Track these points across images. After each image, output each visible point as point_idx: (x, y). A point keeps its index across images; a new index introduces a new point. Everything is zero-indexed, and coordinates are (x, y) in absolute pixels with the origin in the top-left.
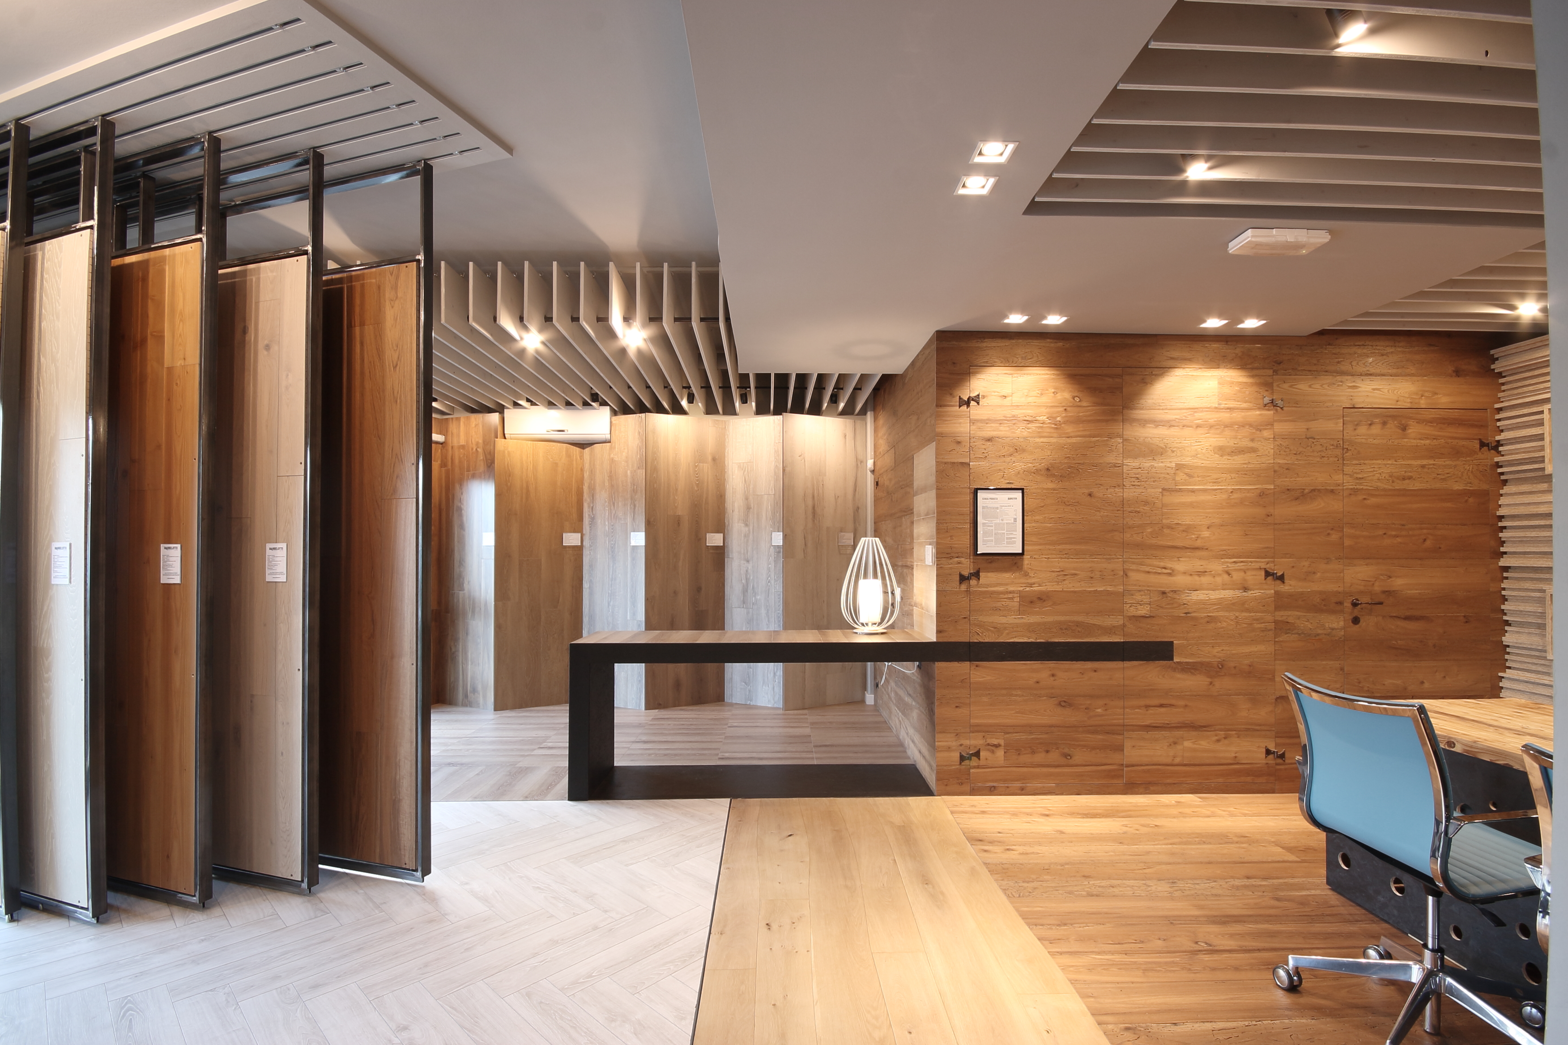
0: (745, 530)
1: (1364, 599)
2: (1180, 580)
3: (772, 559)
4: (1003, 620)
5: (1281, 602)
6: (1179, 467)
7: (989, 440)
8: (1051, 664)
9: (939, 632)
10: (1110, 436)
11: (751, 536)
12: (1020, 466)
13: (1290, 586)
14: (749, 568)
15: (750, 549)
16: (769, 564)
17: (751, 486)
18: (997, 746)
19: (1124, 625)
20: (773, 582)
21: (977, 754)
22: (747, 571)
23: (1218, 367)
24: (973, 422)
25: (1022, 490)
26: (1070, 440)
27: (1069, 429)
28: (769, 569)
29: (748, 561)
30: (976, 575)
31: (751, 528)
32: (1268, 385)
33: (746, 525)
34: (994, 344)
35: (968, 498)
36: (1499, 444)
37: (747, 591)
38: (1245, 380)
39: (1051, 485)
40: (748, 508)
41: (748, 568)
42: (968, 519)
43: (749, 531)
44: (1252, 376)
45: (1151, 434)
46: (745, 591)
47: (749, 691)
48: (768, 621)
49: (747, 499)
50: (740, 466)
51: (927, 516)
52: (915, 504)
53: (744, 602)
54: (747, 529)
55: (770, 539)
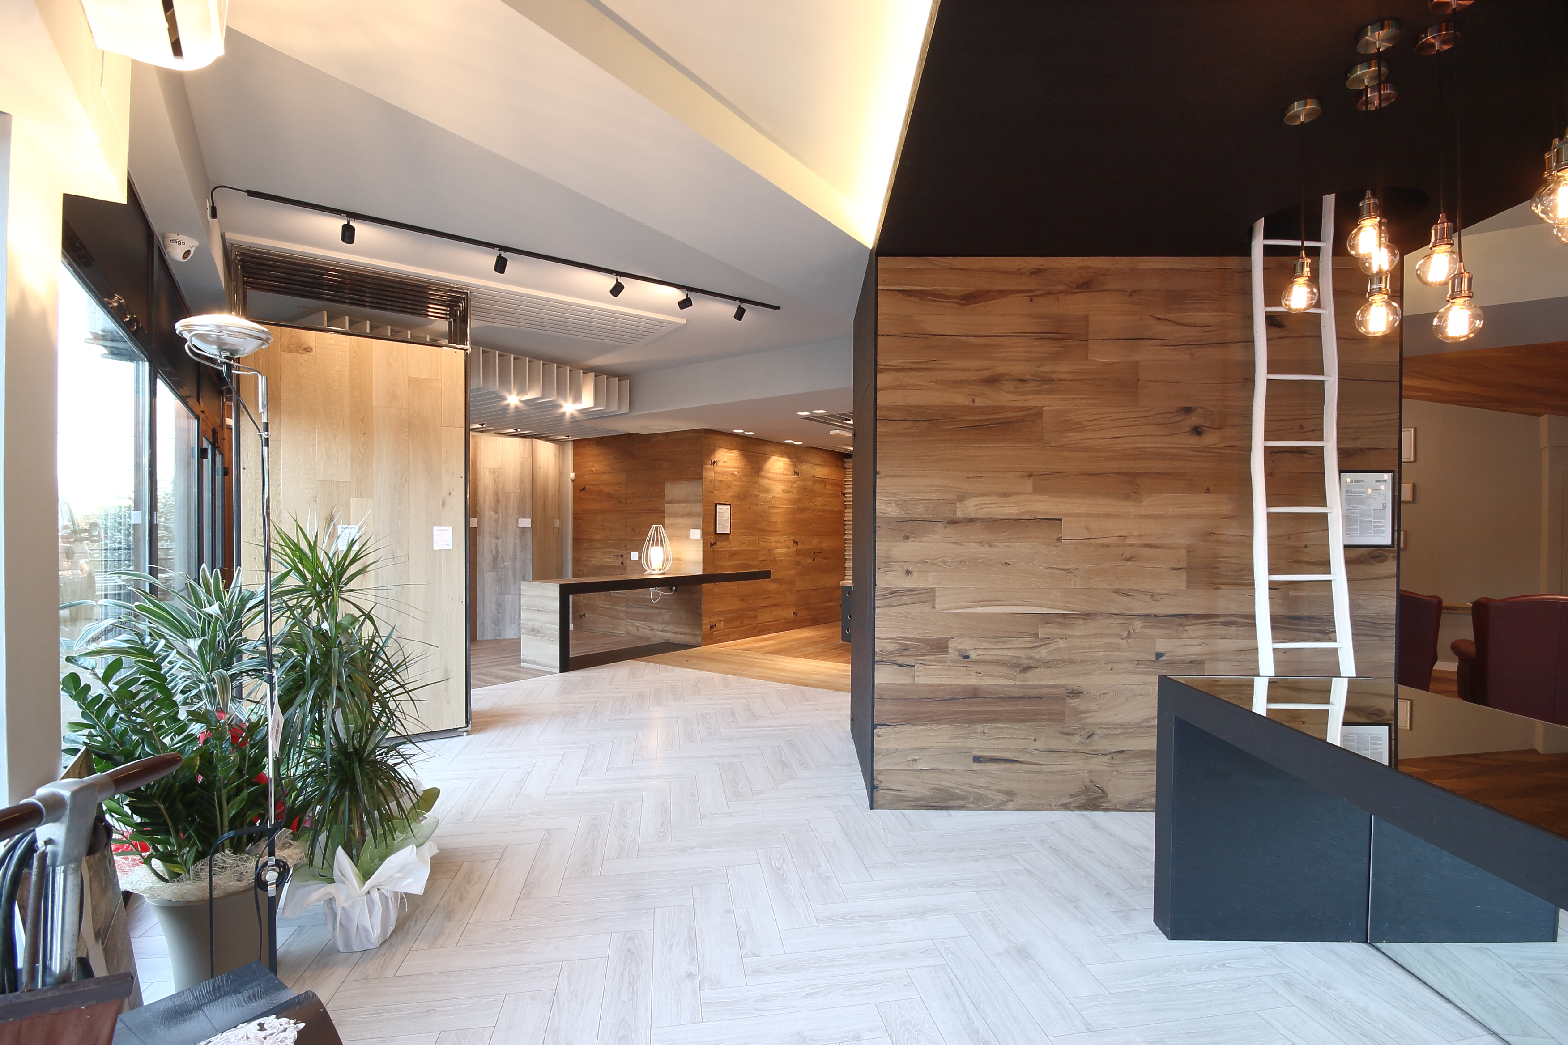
0: (495, 516)
1: (816, 552)
2: (773, 544)
3: (518, 537)
4: (724, 564)
5: (798, 553)
6: (773, 497)
7: (720, 481)
8: (738, 582)
9: (704, 570)
10: (755, 483)
11: (500, 521)
12: (729, 494)
13: (800, 547)
14: (499, 543)
15: (499, 529)
16: (515, 540)
17: (500, 486)
18: (721, 620)
19: (758, 564)
20: (518, 553)
21: (715, 625)
22: (497, 545)
23: (783, 457)
24: (715, 473)
25: (730, 505)
26: (744, 484)
27: (744, 479)
28: (515, 544)
29: (498, 538)
30: (715, 543)
31: (500, 515)
32: (795, 466)
33: (496, 513)
34: (722, 438)
35: (713, 508)
36: (845, 493)
37: (497, 560)
38: (789, 463)
39: (738, 503)
40: (498, 501)
42: (713, 517)
43: (499, 517)
44: (792, 462)
45: (765, 482)
46: (495, 559)
47: (499, 630)
48: (515, 579)
49: (497, 494)
50: (490, 470)
51: (689, 515)
52: (668, 508)
53: (494, 568)
54: (497, 515)
55: (518, 523)
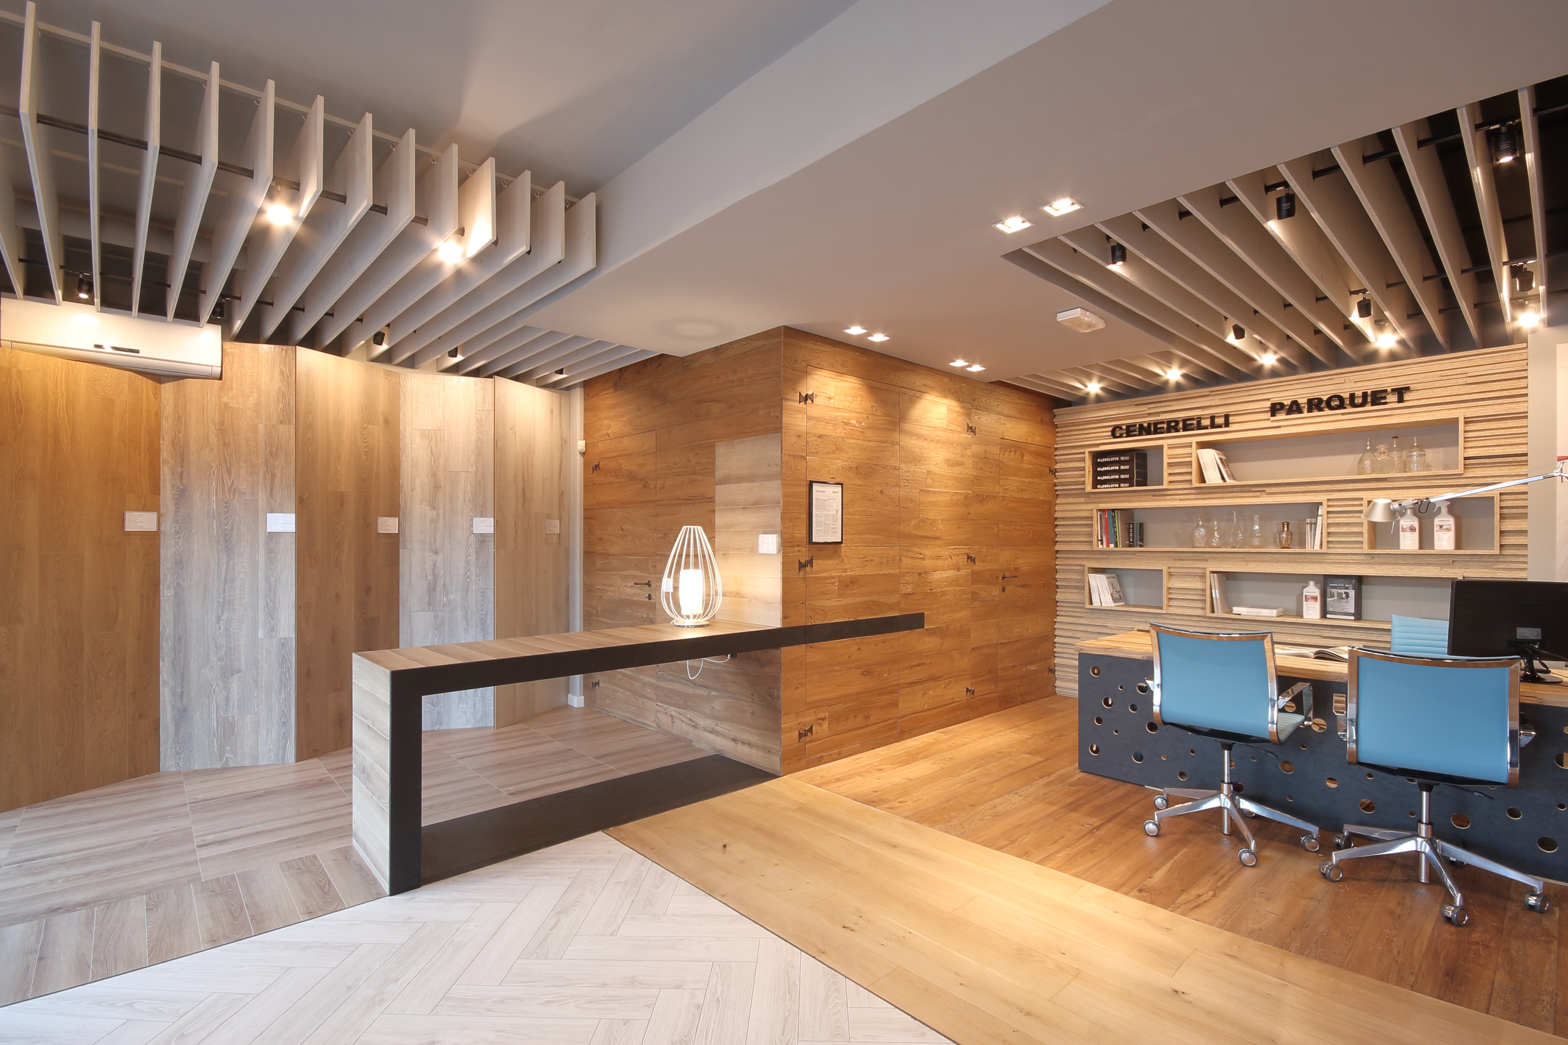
0: (431, 513)
1: (1007, 575)
2: (928, 563)
3: (472, 551)
4: (828, 603)
5: (976, 578)
6: (929, 473)
7: (820, 437)
8: (858, 639)
9: (784, 618)
10: (893, 443)
11: (441, 522)
12: (839, 463)
13: (978, 566)
14: (439, 561)
15: (439, 537)
16: (468, 556)
17: (441, 460)
18: (823, 719)
19: (899, 602)
20: (473, 577)
21: (811, 730)
22: (434, 565)
23: (946, 397)
24: (809, 418)
25: (842, 484)
26: (870, 444)
27: (869, 434)
28: (468, 562)
29: (436, 553)
30: (810, 562)
31: (441, 511)
32: (968, 415)
33: (434, 508)
34: (823, 349)
35: (805, 489)
36: (1056, 471)
37: (435, 590)
38: (958, 409)
39: (859, 482)
40: (437, 487)
41: (436, 561)
42: (805, 509)
43: (438, 515)
44: (963, 407)
45: (912, 443)
46: (431, 589)
47: (438, 713)
48: (467, 624)
49: (434, 475)
50: (424, 434)
51: (756, 505)
52: (722, 493)
53: (430, 604)
54: (434, 512)
55: (472, 526)
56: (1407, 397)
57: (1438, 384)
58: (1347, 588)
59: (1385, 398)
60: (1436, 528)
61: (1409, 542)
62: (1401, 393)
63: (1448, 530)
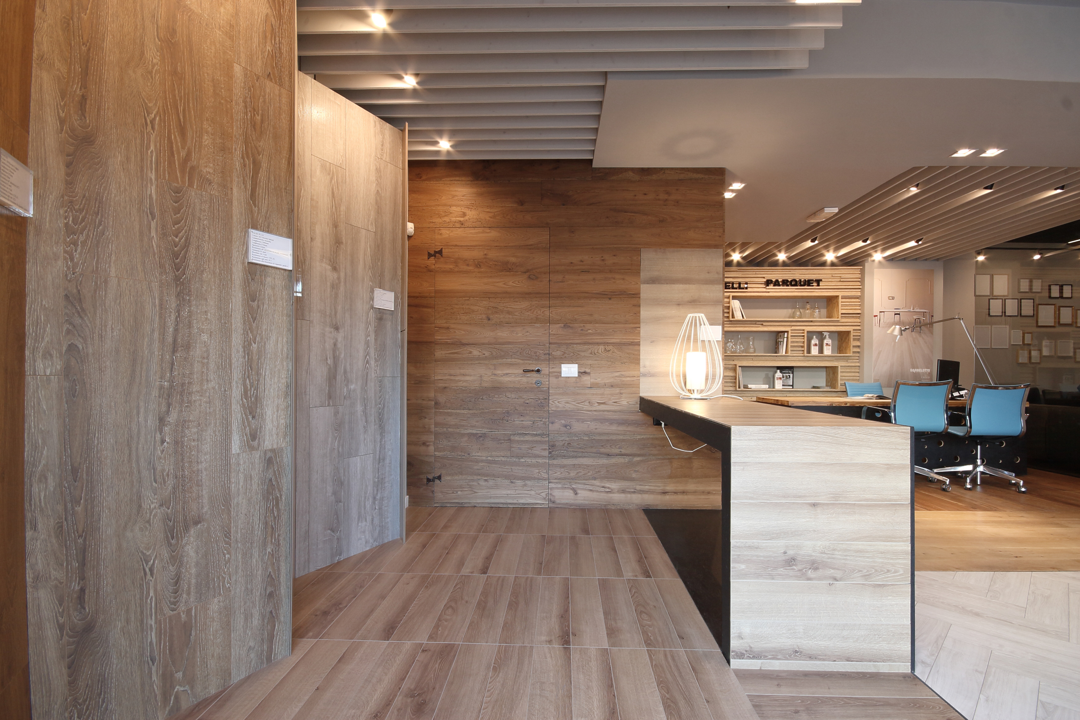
0: (331, 276)
3: (371, 329)
11: (342, 289)
14: (340, 339)
15: (339, 308)
16: (368, 335)
17: (343, 208)
20: (372, 362)
22: (335, 345)
28: (367, 343)
29: (337, 329)
31: (342, 275)
33: (335, 269)
37: (335, 378)
40: (338, 242)
41: (337, 340)
43: (339, 278)
46: (332, 377)
48: (366, 422)
49: (336, 226)
50: (328, 168)
52: (646, 291)
53: (330, 397)
54: (336, 275)
55: (372, 299)
56: (821, 283)
57: (830, 280)
58: (789, 373)
59: (813, 283)
60: (825, 345)
61: (815, 351)
62: (818, 282)
63: (829, 345)
